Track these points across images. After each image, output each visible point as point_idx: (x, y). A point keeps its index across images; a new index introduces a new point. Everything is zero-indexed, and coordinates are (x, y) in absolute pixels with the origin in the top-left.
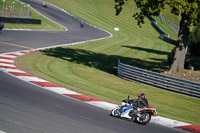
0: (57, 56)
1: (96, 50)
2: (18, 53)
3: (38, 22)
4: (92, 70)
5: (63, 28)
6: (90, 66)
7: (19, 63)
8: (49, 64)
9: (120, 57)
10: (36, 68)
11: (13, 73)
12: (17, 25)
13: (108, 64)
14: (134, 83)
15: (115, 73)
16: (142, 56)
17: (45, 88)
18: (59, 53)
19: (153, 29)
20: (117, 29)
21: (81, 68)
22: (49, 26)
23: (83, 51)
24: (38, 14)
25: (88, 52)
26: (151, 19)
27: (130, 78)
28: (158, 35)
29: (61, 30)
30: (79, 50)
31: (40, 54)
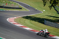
0: (26, 19)
1: (38, 17)
2: (15, 18)
3: (21, 8)
4: (37, 22)
5: (28, 10)
6: (36, 21)
8: (24, 21)
14: (49, 26)
15: (44, 23)
17: (23, 28)
18: (27, 18)
19: (55, 10)
20: (44, 10)
22: (24, 10)
23: (34, 17)
24: (21, 6)
25: (36, 17)
27: (48, 25)
29: (28, 11)
31: (21, 18)
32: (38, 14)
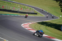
1: (54, 23)
2: (30, 23)
5: (44, 16)
7: (30, 26)
10: (35, 28)
11: (28, 29)
12: (30, 15)
18: (43, 23)
20: (61, 16)
21: (49, 28)
22: (40, 15)
23: (50, 23)
24: (36, 11)
25: (52, 23)
29: (43, 16)
30: (49, 23)
31: (37, 23)
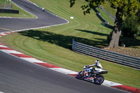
1: (57, 32)
2: (2, 34)
3: (17, 12)
4: (54, 46)
5: (34, 16)
6: (52, 43)
8: (24, 42)
9: (73, 37)
10: (15, 44)
12: (2, 14)
13: (65, 42)
14: (83, 56)
15: (70, 48)
16: (89, 36)
17: (21, 58)
18: (31, 34)
19: (97, 18)
20: (72, 18)
21: (46, 44)
22: (25, 15)
23: (48, 33)
24: (17, 6)
25: (51, 34)
26: (96, 11)
27: (80, 52)
28: (101, 22)
29: (33, 18)
30: (45, 32)
31: (17, 34)
32: (58, 27)
